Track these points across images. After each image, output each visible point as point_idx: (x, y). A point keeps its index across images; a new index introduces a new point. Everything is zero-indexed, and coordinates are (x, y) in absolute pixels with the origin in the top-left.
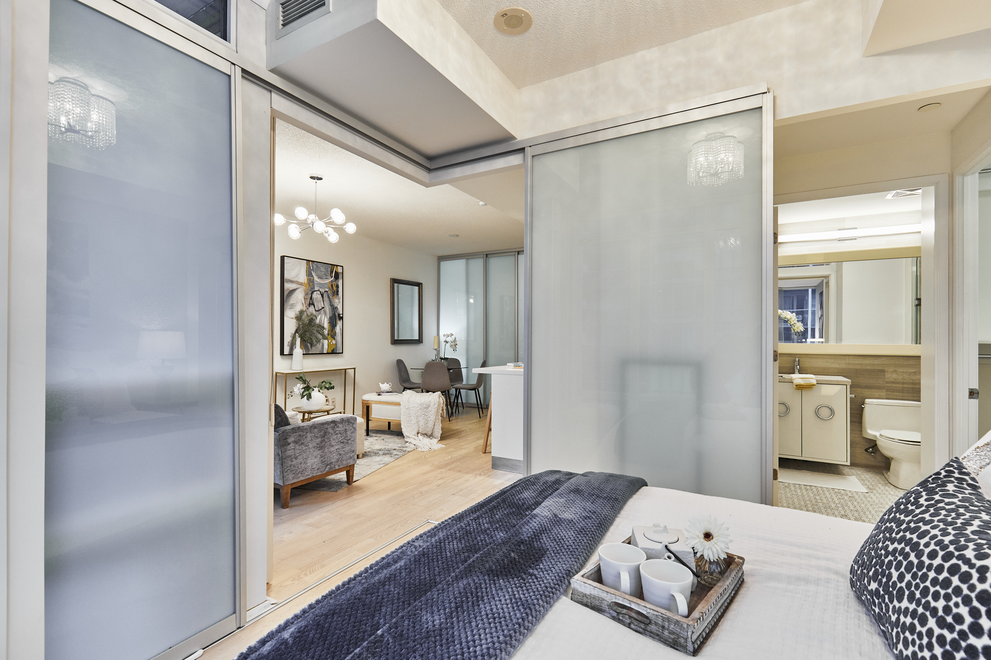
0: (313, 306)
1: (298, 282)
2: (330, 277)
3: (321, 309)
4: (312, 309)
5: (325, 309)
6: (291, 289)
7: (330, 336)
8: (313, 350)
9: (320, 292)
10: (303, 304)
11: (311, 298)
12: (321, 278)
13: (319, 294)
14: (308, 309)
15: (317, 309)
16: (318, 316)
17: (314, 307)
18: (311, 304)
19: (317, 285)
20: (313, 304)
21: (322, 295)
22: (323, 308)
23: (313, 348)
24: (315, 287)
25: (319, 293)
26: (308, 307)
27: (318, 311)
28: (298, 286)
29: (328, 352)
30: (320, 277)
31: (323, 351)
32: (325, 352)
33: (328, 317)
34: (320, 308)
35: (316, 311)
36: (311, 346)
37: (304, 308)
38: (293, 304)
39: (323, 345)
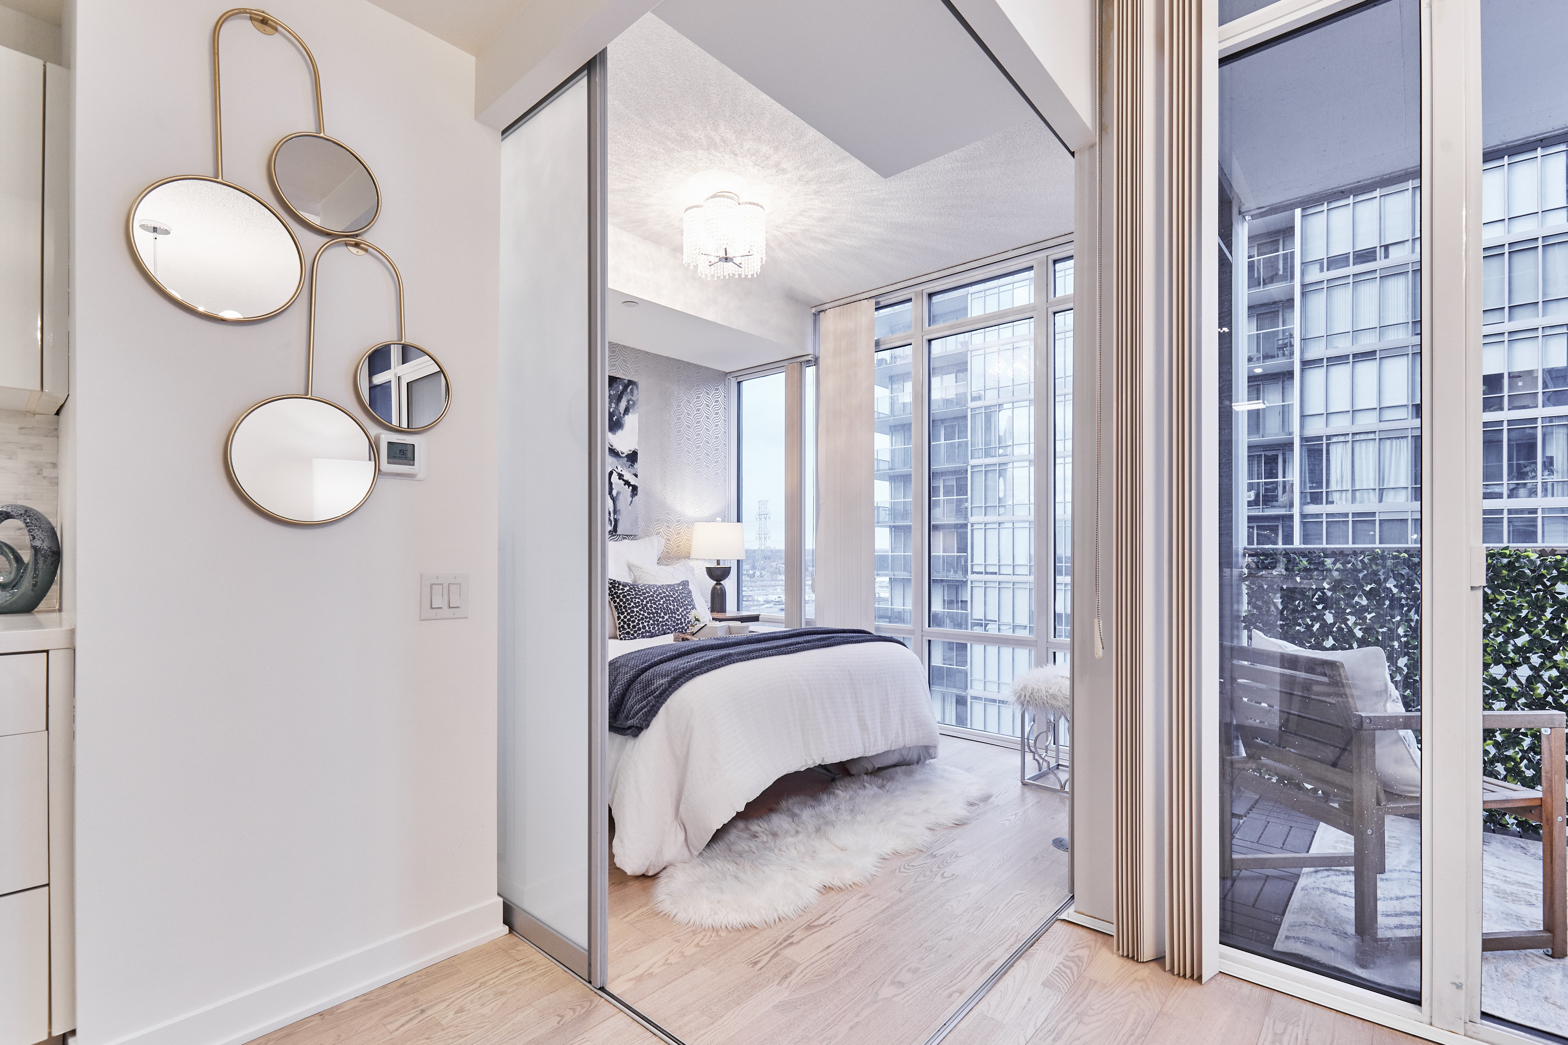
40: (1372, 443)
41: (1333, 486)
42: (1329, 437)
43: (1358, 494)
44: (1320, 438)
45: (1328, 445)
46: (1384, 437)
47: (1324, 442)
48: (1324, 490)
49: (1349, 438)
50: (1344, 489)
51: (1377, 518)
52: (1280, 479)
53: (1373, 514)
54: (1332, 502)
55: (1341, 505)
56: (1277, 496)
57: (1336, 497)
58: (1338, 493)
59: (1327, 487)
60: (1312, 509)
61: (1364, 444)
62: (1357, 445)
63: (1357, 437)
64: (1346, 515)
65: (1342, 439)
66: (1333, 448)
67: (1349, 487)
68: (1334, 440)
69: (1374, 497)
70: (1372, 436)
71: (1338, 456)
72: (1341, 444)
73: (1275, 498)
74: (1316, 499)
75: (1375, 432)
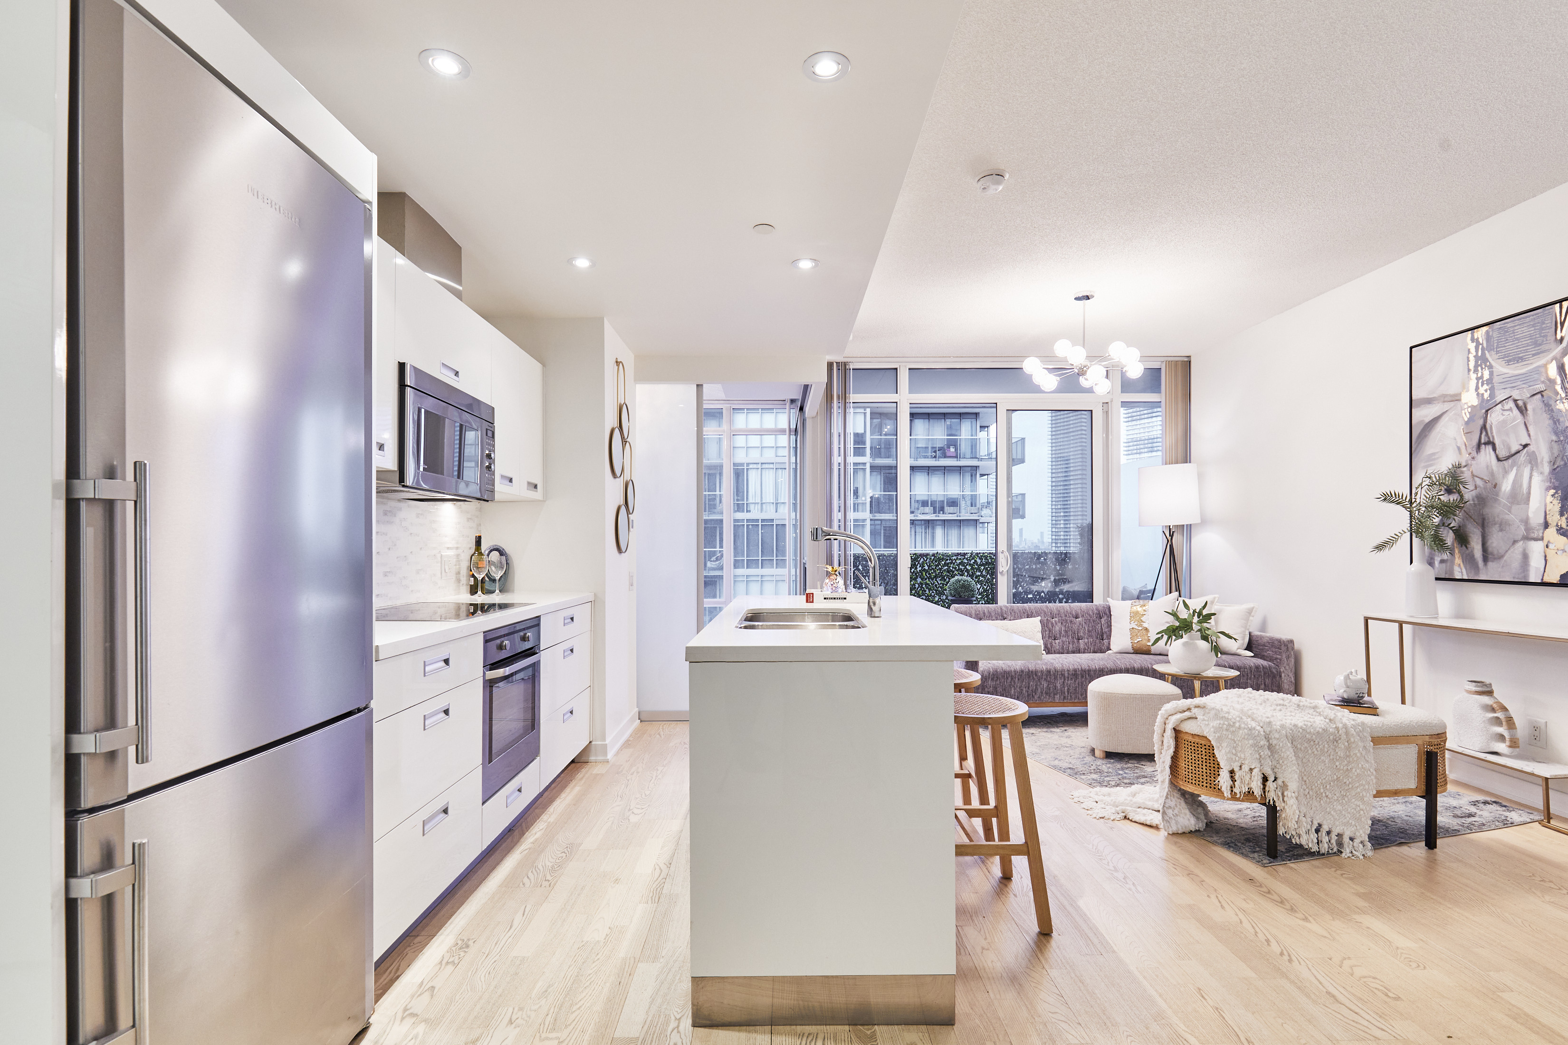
0: (1489, 448)
1: (1444, 396)
2: (1553, 345)
3: (1518, 452)
4: (1487, 455)
5: (1531, 448)
6: (1427, 420)
7: (1551, 533)
8: (1492, 571)
9: (1515, 401)
10: (1459, 448)
11: (1484, 427)
12: (1519, 359)
13: (1511, 410)
14: (1473, 458)
15: (1502, 453)
16: (1506, 472)
17: (1494, 449)
18: (1485, 441)
19: (1503, 386)
20: (1491, 443)
21: (1522, 410)
22: (1525, 446)
23: (1490, 564)
24: (1497, 392)
25: (1511, 404)
26: (1474, 453)
27: (1508, 458)
28: (1446, 406)
29: (1547, 579)
30: (1514, 360)
31: (1526, 576)
32: (1532, 579)
33: (1547, 469)
34: (1515, 447)
35: (1499, 459)
36: (1486, 559)
37: (1464, 458)
38: (1434, 454)
39: (1525, 557)
40: (772, 470)
41: (750, 500)
42: (748, 464)
43: (764, 505)
44: (742, 464)
45: (747, 469)
46: (779, 468)
47: (745, 467)
48: (745, 502)
49: (759, 466)
50: (757, 502)
51: (775, 523)
52: (718, 493)
53: (772, 520)
54: (750, 511)
55: (755, 514)
56: (715, 505)
57: (752, 507)
58: (753, 505)
59: (747, 501)
60: (740, 516)
61: (767, 470)
62: (764, 471)
63: (764, 466)
64: (757, 520)
65: (755, 466)
66: (750, 472)
67: (759, 501)
68: (751, 466)
69: (772, 508)
70: (771, 466)
71: (753, 477)
72: (755, 470)
73: (714, 506)
74: (739, 508)
75: (773, 463)
